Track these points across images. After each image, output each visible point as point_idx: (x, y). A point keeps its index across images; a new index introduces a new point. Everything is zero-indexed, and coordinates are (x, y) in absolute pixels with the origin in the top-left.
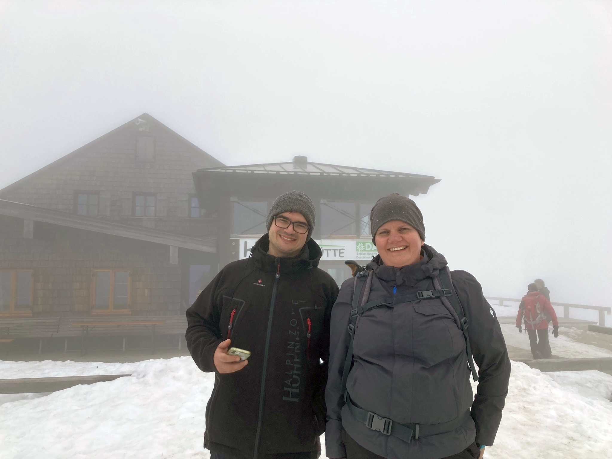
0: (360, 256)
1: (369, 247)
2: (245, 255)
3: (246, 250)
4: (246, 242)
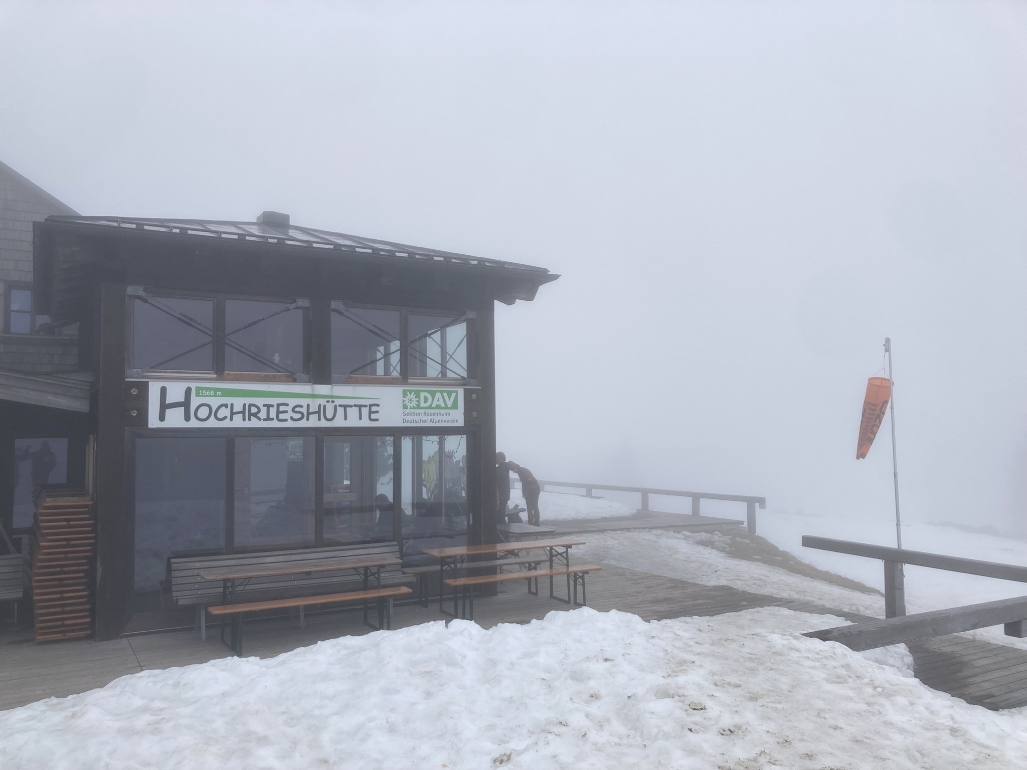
0: (409, 418)
1: (426, 400)
2: (162, 418)
3: (164, 407)
4: (163, 391)
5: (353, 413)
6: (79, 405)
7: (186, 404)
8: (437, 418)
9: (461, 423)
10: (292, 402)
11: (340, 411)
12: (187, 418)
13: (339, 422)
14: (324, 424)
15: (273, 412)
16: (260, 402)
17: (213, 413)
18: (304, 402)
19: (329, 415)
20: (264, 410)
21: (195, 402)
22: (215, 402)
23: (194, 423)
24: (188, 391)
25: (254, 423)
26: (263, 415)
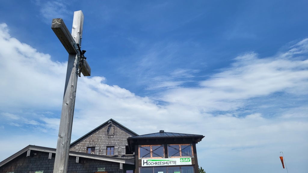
0: (182, 163)
1: (184, 160)
2: (144, 165)
3: (144, 163)
4: (144, 160)
5: (172, 163)
6: (133, 164)
7: (147, 162)
8: (187, 163)
9: (191, 164)
10: (162, 161)
11: (170, 162)
12: (147, 165)
13: (170, 165)
14: (167, 165)
15: (159, 163)
16: (157, 162)
17: (151, 164)
18: (164, 161)
19: (168, 163)
20: (158, 163)
21: (148, 162)
22: (151, 162)
23: (148, 166)
24: (147, 160)
25: (157, 165)
26: (158, 164)
